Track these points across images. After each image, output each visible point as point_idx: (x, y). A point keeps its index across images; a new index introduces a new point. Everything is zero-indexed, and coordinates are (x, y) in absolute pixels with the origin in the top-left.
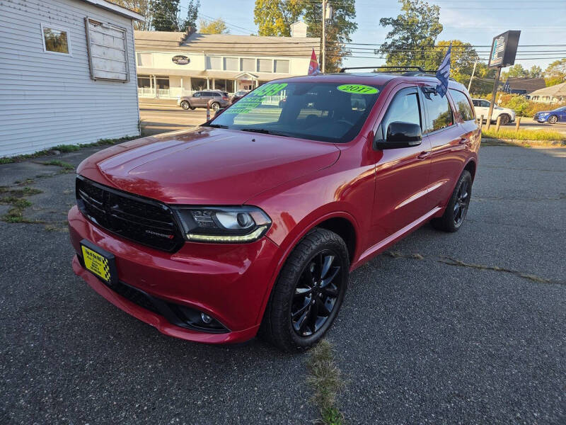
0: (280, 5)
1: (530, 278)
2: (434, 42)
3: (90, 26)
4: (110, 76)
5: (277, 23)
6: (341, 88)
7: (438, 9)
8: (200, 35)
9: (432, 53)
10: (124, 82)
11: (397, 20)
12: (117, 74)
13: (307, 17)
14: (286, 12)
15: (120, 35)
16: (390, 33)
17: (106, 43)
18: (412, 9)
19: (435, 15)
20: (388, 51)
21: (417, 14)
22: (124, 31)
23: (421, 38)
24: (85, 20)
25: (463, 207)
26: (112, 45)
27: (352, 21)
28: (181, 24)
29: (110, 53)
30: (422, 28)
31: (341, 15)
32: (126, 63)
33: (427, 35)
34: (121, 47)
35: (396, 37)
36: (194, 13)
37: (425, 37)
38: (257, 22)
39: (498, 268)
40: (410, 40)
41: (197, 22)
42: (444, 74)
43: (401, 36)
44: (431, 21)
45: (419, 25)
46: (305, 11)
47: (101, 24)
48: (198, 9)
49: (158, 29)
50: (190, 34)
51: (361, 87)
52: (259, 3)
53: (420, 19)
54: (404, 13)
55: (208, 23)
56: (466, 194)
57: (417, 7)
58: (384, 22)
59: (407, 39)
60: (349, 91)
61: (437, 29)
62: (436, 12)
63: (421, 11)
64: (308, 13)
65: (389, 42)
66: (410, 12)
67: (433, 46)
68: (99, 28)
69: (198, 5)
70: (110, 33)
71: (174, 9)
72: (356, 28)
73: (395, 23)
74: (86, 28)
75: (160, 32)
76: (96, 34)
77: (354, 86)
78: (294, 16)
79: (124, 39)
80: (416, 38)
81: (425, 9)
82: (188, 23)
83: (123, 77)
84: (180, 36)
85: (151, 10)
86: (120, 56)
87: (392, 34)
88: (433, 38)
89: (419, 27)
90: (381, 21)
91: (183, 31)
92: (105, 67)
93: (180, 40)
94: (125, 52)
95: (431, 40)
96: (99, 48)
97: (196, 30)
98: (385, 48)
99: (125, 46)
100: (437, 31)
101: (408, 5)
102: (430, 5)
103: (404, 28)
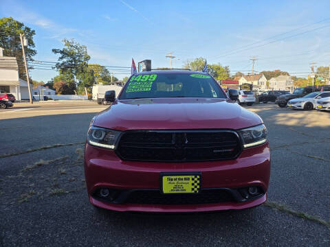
2: (87, 64)
6: (192, 75)
9: (88, 69)
11: (63, 51)
18: (71, 46)
19: (85, 51)
20: (61, 68)
21: (75, 49)
23: (79, 61)
27: (33, 49)
30: (79, 56)
33: (83, 60)
35: (65, 60)
37: (81, 61)
40: (73, 63)
43: (67, 60)
44: (83, 53)
45: (77, 55)
53: (77, 51)
54: (66, 47)
57: (74, 45)
58: (55, 51)
59: (71, 61)
62: (85, 49)
63: (76, 47)
65: (61, 62)
67: (87, 66)
72: (36, 53)
73: (61, 52)
80: (77, 61)
81: (78, 46)
87: (61, 58)
88: (86, 62)
90: (53, 50)
98: (58, 66)
100: (88, 58)
101: (68, 44)
102: (81, 45)
103: (68, 56)
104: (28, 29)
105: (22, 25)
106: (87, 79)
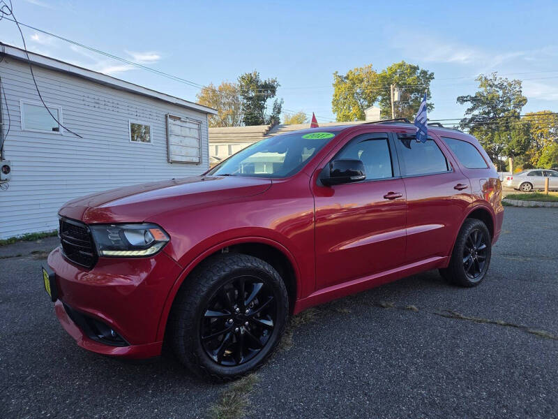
0: (355, 95)
1: (537, 334)
2: (519, 113)
3: (170, 120)
4: (184, 159)
5: (353, 110)
6: (304, 137)
7: (519, 83)
8: (282, 127)
9: (518, 124)
10: (197, 164)
11: (476, 97)
12: (191, 158)
13: (382, 102)
14: (362, 100)
15: (196, 126)
16: (468, 110)
17: (183, 134)
18: (491, 86)
19: (517, 89)
20: (469, 127)
21: (497, 89)
22: (200, 123)
23: (504, 111)
24: (166, 116)
25: (481, 260)
26: (188, 134)
28: (267, 118)
29: (187, 141)
30: (504, 102)
31: (417, 98)
32: (200, 148)
33: (511, 107)
34: (197, 136)
35: (476, 112)
36: (278, 109)
37: (508, 110)
38: (334, 111)
39: (502, 322)
40: (492, 115)
41: (281, 116)
42: (420, 121)
43: (481, 111)
44: (513, 95)
45: (500, 99)
46: (380, 98)
47: (180, 119)
48: (282, 105)
49: (248, 124)
50: (273, 126)
51: (321, 134)
52: (336, 95)
53: (501, 93)
54: (482, 90)
55: (291, 116)
56: (484, 246)
57: (496, 83)
58: (462, 100)
59: (489, 113)
60: (310, 138)
61: (520, 101)
62: (517, 85)
63: (501, 86)
64: (382, 100)
65: (469, 117)
66: (488, 88)
67: (518, 117)
68: (178, 122)
69: (282, 102)
70: (187, 125)
71: (262, 107)
72: (432, 108)
73: (473, 99)
74: (166, 122)
75: (249, 127)
76: (174, 127)
77: (315, 134)
78: (369, 103)
79: (199, 129)
80: (498, 112)
81: (505, 84)
82: (272, 117)
83: (196, 160)
84: (264, 128)
85: (243, 110)
86: (195, 143)
87: (471, 110)
88: (518, 111)
89: (501, 101)
90: (458, 99)
91: (268, 124)
92: (181, 152)
93: (264, 131)
94: (199, 140)
95: (515, 112)
96: (177, 138)
97: (279, 123)
98: (464, 123)
99: (200, 135)
100: (522, 102)
101: (485, 82)
102: (510, 80)
103: (483, 103)
104: (424, 73)
105: (416, 68)
106: (514, 142)
